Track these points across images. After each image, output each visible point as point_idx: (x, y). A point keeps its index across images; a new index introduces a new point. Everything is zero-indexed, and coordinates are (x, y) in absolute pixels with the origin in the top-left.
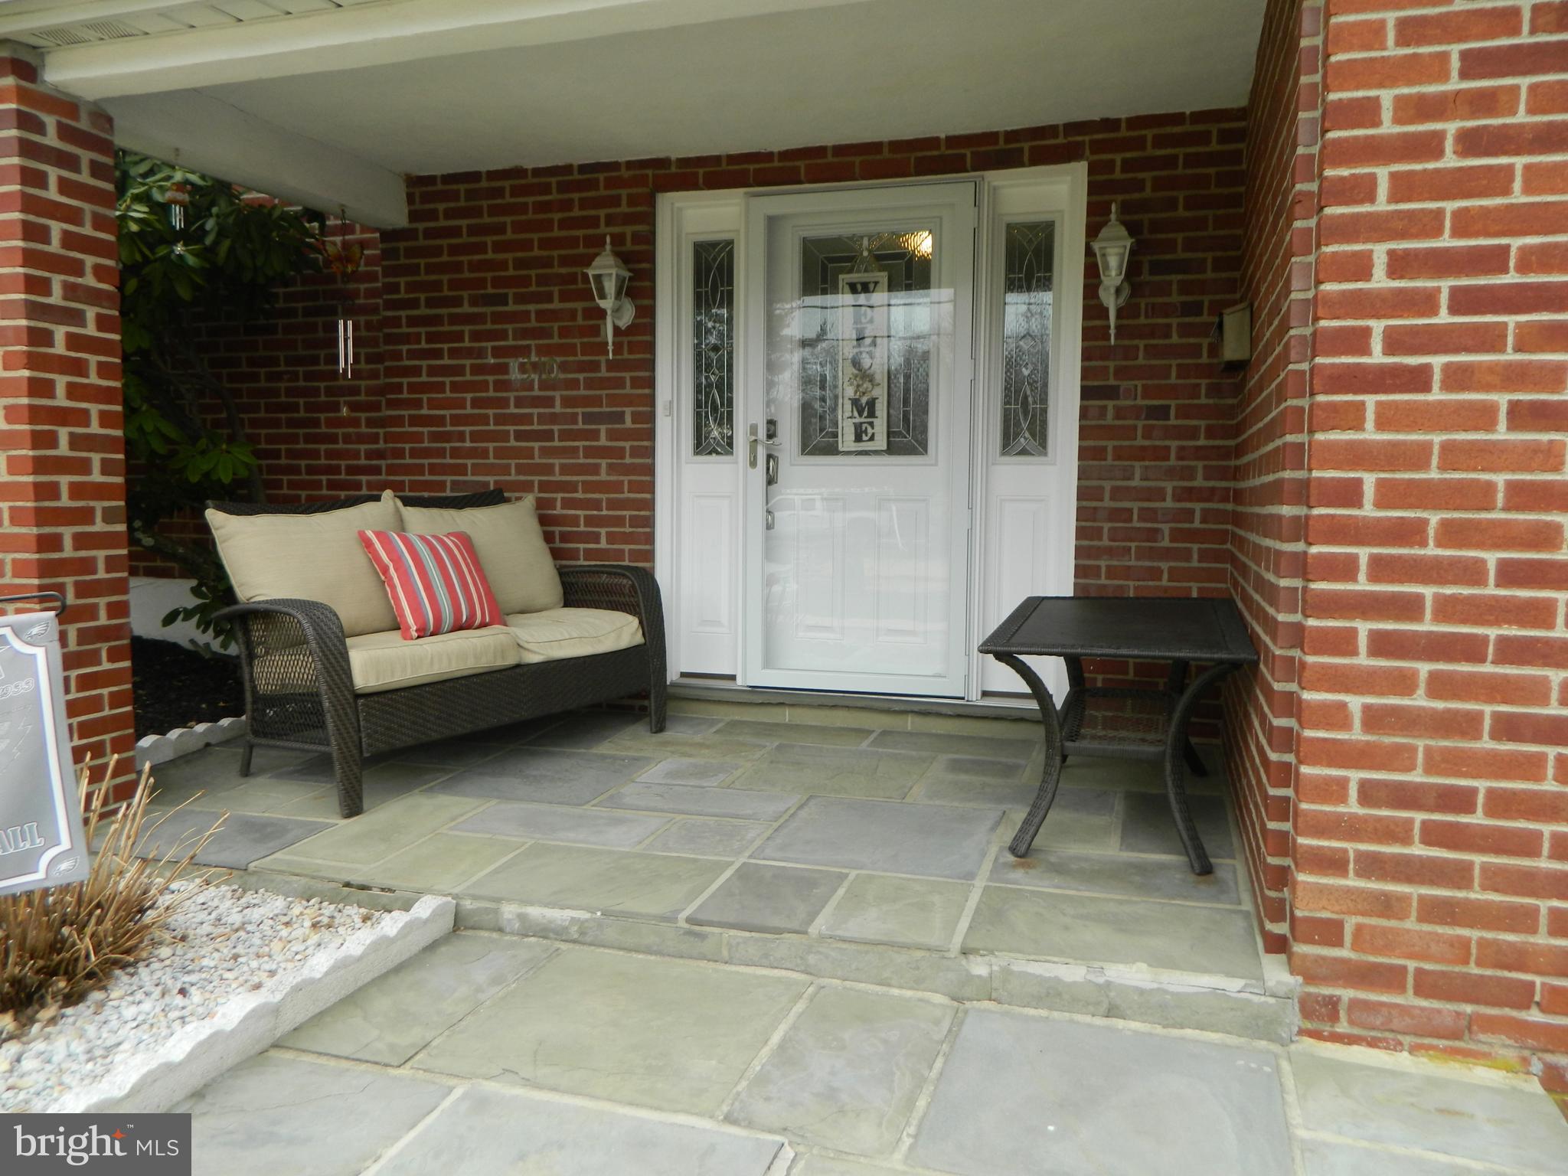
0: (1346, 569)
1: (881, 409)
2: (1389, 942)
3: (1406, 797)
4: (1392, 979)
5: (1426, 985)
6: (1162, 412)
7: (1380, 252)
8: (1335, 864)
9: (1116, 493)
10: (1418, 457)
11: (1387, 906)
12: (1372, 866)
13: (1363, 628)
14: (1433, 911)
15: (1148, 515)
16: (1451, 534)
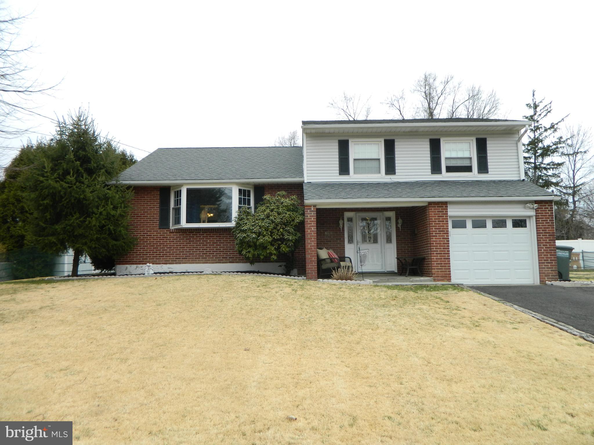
0: (433, 249)
1: (372, 238)
2: (438, 274)
3: (438, 264)
4: (439, 277)
5: (441, 277)
6: (405, 238)
7: (434, 228)
8: (434, 269)
9: (401, 247)
10: (437, 241)
11: (438, 272)
12: (437, 269)
13: (435, 253)
14: (441, 272)
15: (404, 249)
16: (439, 246)
